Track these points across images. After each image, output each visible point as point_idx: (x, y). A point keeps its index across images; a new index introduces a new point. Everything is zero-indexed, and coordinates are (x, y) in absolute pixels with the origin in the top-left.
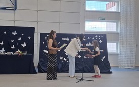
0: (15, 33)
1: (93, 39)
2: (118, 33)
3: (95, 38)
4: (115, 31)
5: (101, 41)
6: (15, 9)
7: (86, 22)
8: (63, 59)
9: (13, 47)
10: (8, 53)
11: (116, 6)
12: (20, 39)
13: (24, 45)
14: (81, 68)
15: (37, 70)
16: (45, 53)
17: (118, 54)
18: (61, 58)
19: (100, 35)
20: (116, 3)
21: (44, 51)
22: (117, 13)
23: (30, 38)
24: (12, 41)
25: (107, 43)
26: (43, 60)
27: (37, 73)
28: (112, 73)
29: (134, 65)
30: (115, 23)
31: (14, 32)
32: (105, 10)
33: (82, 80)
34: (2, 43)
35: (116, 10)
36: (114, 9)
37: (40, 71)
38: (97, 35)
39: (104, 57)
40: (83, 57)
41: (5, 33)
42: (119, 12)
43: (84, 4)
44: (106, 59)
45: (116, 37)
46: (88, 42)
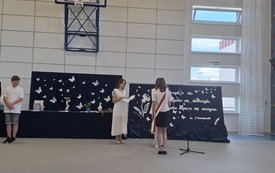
0: (96, 84)
1: (203, 92)
2: (239, 84)
3: (205, 91)
4: (234, 80)
5: (213, 97)
6: (97, 51)
7: (192, 68)
9: (94, 102)
11: (234, 45)
12: (102, 91)
13: (108, 99)
16: (136, 111)
17: (238, 114)
19: (213, 87)
20: (235, 42)
21: (136, 108)
22: (236, 56)
24: (93, 94)
25: (223, 99)
26: (133, 121)
28: (229, 141)
29: (262, 131)
30: (234, 70)
31: (95, 82)
33: (188, 150)
34: (80, 97)
35: (234, 51)
36: (231, 48)
38: (209, 88)
39: (218, 119)
40: (187, 118)
41: (84, 83)
42: (240, 55)
43: (190, 41)
44: (222, 121)
45: (235, 89)
46: (195, 96)
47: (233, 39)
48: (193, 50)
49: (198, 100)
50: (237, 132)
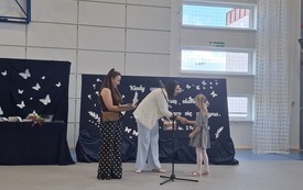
0: (26, 75)
1: (198, 88)
2: (253, 76)
3: (201, 86)
4: (246, 71)
5: (214, 94)
6: (27, 20)
7: (183, 52)
8: (132, 132)
9: (22, 105)
10: (11, 119)
11: (247, 17)
12: (37, 87)
13: (47, 101)
14: (170, 151)
15: (74, 156)
16: (93, 119)
17: (252, 122)
18: (128, 130)
19: (213, 80)
20: (248, 11)
21: (91, 114)
22: (250, 33)
23: (59, 85)
24: (21, 92)
25: (229, 98)
26: (87, 134)
27: (74, 163)
28: (237, 163)
29: (287, 147)
30: (246, 55)
31: (24, 72)
32: (223, 25)
33: (173, 178)
35: (247, 27)
36: (243, 23)
37: (81, 159)
38: (207, 80)
39: (221, 129)
41: (4, 74)
42: (255, 31)
43: (180, 13)
44: (226, 132)
45: (247, 84)
46: (186, 95)
47: (245, 8)
48: (184, 23)
49: (191, 101)
50: (250, 150)
